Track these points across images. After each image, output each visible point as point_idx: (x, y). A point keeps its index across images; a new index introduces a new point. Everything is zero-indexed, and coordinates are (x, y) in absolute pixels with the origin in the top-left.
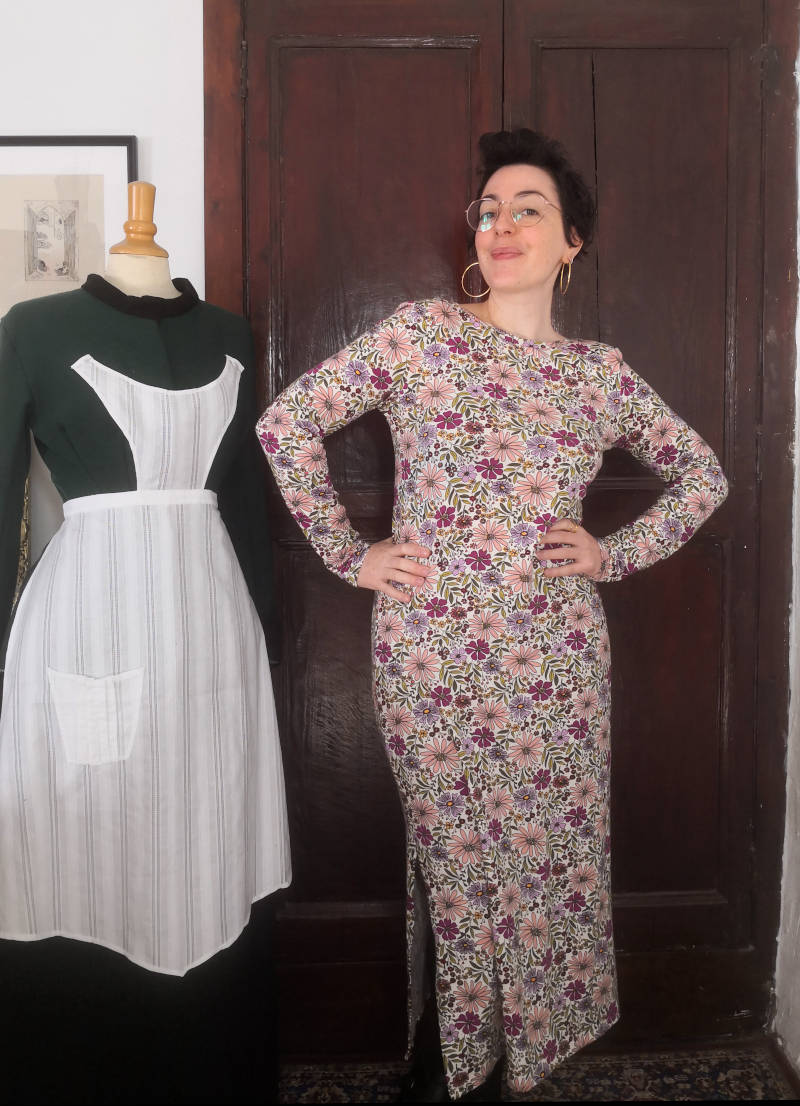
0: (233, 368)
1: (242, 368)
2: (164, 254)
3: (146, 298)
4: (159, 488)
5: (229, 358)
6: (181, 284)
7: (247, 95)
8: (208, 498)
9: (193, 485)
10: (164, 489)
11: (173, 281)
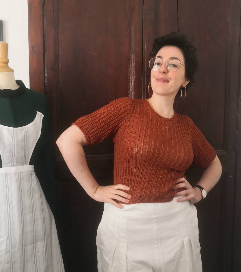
0: (39, 116)
1: (43, 116)
2: (12, 71)
3: (5, 90)
4: (11, 166)
5: (38, 112)
6: (19, 82)
7: (44, 4)
8: (31, 168)
9: (24, 163)
10: (13, 166)
11: (16, 81)
